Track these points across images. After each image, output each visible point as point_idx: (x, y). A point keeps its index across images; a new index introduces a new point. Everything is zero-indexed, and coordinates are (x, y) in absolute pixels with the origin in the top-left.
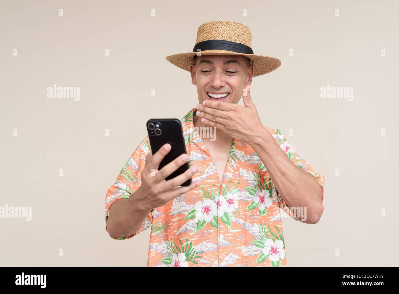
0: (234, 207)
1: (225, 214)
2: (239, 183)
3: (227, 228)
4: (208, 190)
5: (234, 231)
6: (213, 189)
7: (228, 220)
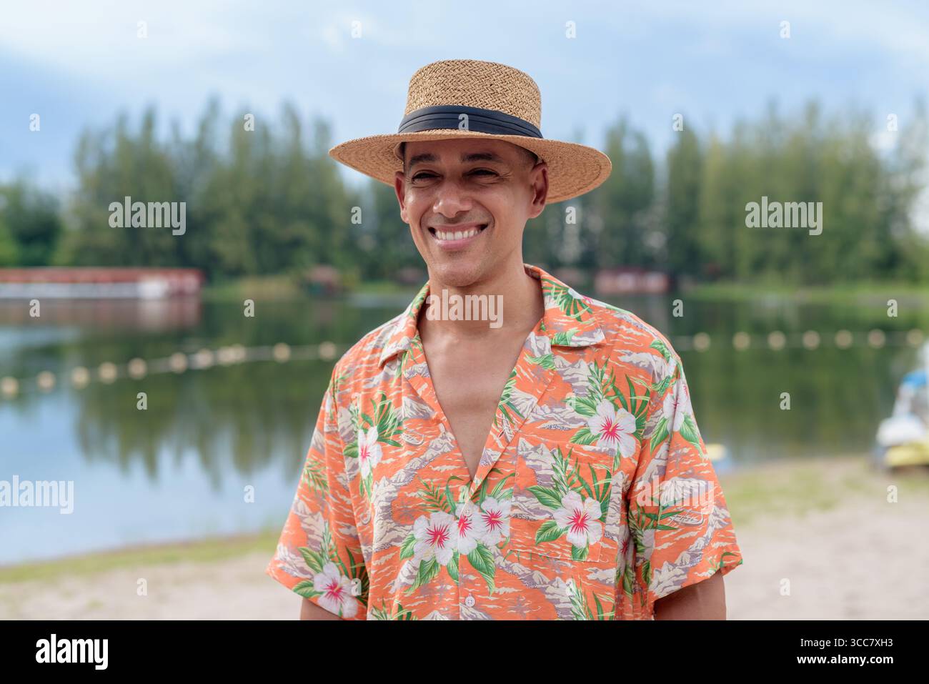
0: (501, 534)
1: (481, 549)
2: (513, 475)
3: (485, 583)
4: (438, 489)
5: (502, 590)
6: (450, 487)
7: (486, 562)
